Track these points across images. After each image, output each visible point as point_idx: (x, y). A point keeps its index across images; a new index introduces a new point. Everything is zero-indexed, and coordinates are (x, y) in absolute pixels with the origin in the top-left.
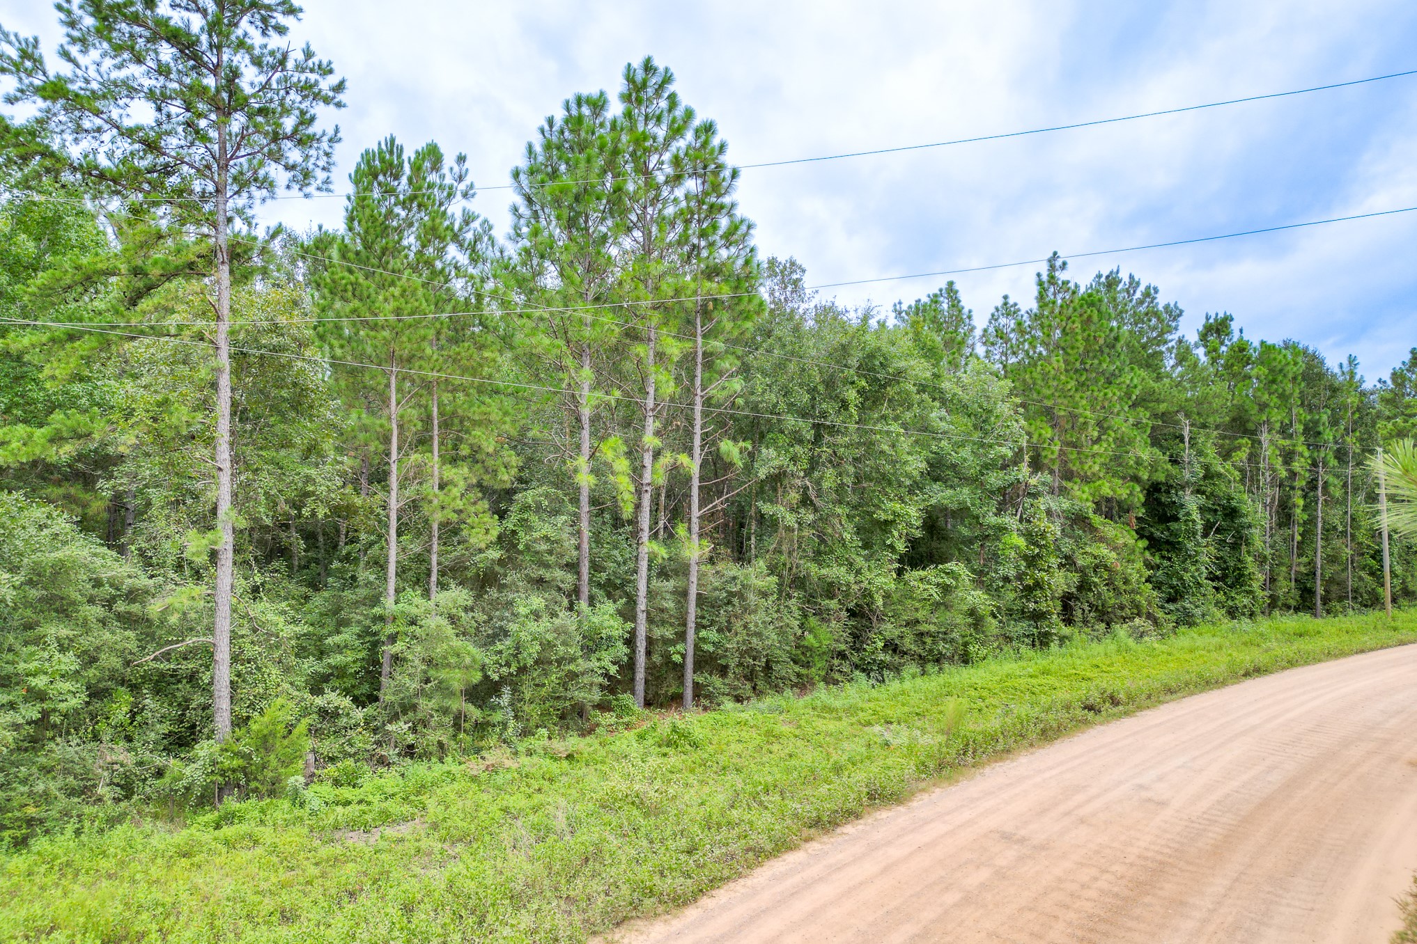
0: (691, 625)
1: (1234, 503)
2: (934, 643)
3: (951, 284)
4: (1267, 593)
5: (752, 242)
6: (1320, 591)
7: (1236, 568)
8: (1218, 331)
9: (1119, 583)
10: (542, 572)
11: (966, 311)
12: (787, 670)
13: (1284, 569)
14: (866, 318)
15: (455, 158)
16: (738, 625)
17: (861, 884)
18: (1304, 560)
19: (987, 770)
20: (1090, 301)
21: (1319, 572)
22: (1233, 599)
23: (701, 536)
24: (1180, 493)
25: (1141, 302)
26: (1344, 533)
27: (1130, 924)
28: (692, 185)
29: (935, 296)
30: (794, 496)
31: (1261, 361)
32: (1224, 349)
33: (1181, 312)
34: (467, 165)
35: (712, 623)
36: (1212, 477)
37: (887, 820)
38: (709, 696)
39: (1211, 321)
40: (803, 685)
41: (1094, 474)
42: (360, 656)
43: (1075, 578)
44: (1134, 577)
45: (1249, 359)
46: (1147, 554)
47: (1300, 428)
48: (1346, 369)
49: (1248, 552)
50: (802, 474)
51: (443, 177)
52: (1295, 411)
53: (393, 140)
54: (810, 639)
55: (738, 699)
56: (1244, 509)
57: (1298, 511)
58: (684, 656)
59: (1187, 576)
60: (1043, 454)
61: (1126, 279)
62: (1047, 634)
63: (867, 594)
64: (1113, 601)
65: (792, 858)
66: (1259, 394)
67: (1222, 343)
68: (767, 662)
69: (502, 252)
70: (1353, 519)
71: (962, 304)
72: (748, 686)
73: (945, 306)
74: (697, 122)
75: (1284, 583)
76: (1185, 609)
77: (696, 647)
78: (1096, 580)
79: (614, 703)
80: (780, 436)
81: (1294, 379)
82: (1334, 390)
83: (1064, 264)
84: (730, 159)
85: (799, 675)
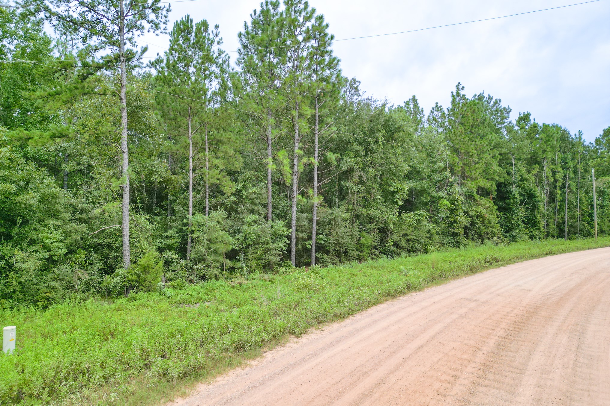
0: (314, 233)
1: (532, 192)
2: (413, 244)
3: (414, 97)
4: (545, 230)
5: (339, 68)
6: (567, 230)
7: (533, 219)
8: (524, 120)
9: (487, 223)
10: (254, 207)
11: (420, 108)
12: (353, 253)
13: (552, 220)
14: (384, 105)
15: (214, 26)
16: (334, 233)
17: (415, 313)
18: (560, 217)
19: (451, 281)
20: (474, 103)
21: (566, 222)
22: (532, 232)
23: (318, 195)
24: (511, 187)
25: (494, 106)
26: (576, 206)
27: (532, 323)
28: (313, 42)
29: (407, 102)
30: (357, 179)
31: (543, 131)
32: (527, 127)
33: (511, 110)
34: (219, 29)
35: (323, 232)
36: (523, 181)
37: (416, 296)
38: (322, 263)
39: (522, 115)
40: (360, 260)
41: (476, 178)
42: (178, 241)
43: (470, 220)
44: (493, 221)
45: (538, 131)
46: (497, 212)
47: (559, 161)
48: (578, 136)
49: (538, 212)
50: (360, 169)
51: (209, 34)
52: (557, 153)
53: (188, 16)
54: (363, 240)
55: (333, 264)
56: (537, 194)
57: (558, 196)
58: (311, 245)
59: (513, 222)
60: (455, 168)
61: (487, 96)
62: (458, 243)
63: (386, 222)
64: (484, 231)
65: (381, 306)
66: (542, 146)
67: (526, 125)
68: (346, 249)
69: (233, 70)
70: (580, 200)
71: (419, 105)
72: (338, 259)
73: (412, 106)
74: (317, 14)
75: (553, 226)
76: (513, 235)
77: (317, 242)
78: (478, 221)
79: (283, 264)
80: (351, 153)
81: (557, 140)
82: (573, 145)
83: (463, 87)
84: (329, 32)
85: (358, 256)
